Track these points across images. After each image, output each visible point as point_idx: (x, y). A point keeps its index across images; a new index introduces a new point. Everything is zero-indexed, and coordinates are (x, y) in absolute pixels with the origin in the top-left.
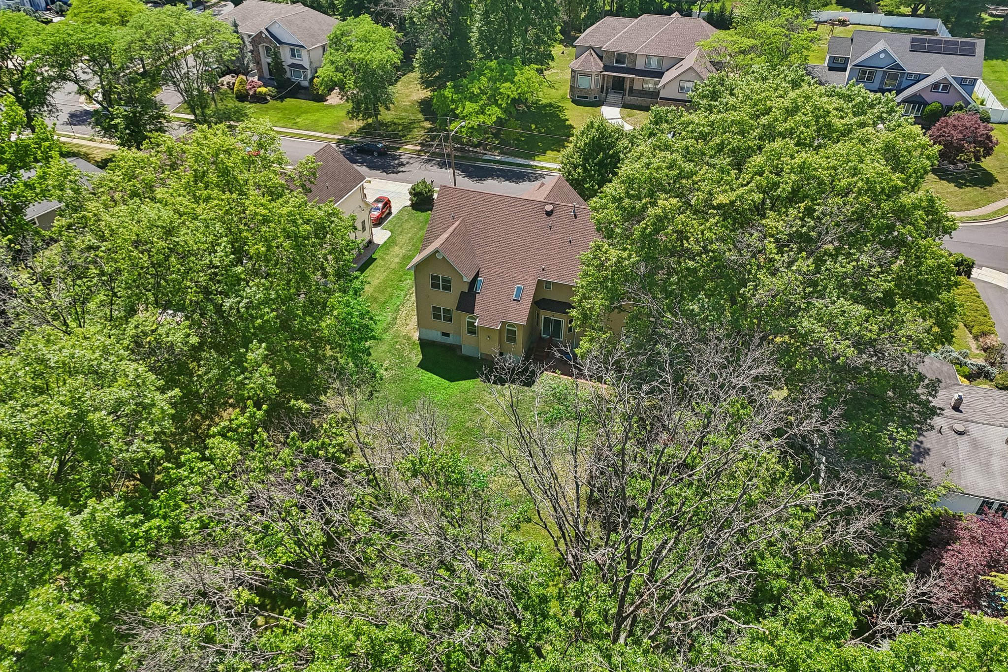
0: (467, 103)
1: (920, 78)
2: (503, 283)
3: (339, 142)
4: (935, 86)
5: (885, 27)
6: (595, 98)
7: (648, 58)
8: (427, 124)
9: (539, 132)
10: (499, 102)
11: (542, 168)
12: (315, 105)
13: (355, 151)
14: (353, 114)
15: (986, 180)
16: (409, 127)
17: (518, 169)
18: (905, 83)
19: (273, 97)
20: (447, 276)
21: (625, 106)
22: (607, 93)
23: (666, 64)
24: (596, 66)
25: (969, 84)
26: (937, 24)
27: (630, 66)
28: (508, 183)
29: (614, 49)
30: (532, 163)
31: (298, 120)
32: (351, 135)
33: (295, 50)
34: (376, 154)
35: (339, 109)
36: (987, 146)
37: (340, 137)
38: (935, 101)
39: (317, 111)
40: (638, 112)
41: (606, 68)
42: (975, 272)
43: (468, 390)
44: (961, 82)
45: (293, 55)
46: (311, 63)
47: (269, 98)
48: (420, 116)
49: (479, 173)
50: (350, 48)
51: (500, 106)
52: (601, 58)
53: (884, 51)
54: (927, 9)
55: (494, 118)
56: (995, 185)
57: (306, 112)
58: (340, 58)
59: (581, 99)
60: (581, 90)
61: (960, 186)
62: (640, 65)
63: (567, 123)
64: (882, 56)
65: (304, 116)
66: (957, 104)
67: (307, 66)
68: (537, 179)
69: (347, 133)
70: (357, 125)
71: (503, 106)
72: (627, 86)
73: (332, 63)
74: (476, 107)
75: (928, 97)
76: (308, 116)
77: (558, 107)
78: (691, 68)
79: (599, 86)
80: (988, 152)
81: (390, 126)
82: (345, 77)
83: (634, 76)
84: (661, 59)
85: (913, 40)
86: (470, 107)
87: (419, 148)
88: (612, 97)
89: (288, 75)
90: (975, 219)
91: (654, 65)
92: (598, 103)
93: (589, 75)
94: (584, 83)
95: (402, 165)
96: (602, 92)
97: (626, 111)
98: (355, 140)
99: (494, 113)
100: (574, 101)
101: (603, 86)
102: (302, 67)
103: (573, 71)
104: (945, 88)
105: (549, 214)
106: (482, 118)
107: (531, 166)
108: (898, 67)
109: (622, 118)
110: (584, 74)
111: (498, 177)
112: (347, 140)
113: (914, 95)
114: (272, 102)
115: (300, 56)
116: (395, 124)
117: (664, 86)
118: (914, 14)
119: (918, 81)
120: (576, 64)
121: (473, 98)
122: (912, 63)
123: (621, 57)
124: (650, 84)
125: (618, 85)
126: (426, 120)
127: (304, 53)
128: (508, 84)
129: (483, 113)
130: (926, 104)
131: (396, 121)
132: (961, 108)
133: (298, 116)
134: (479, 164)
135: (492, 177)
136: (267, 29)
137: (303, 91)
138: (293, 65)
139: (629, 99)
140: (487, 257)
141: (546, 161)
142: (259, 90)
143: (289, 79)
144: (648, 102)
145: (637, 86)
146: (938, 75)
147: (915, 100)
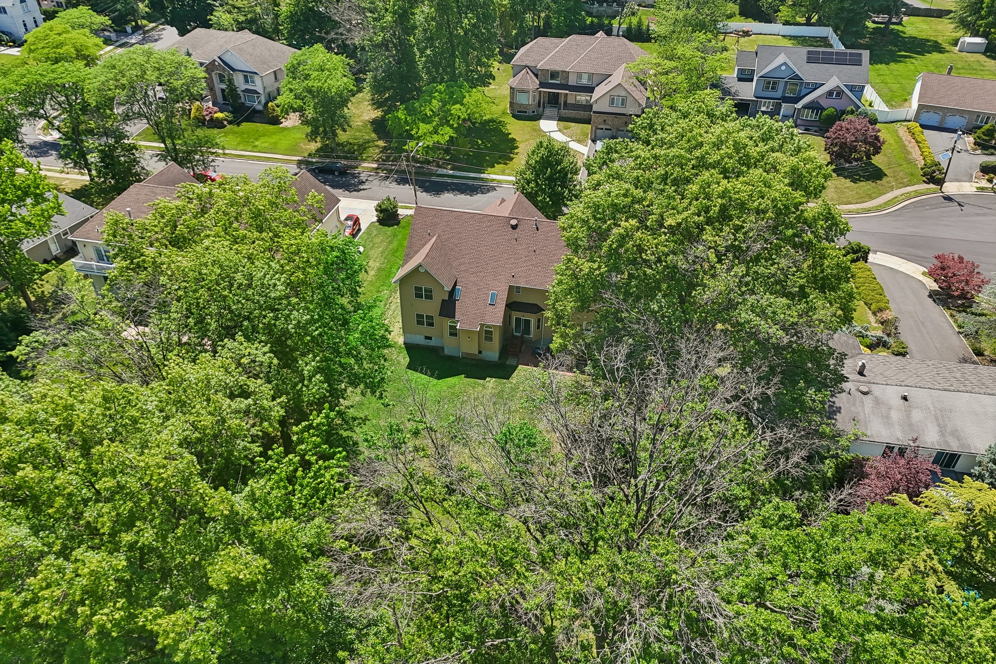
0: (421, 124)
1: (817, 86)
2: (479, 290)
3: (300, 163)
4: (830, 93)
5: (784, 36)
6: (533, 112)
7: (579, 75)
8: (381, 143)
9: (486, 146)
10: (451, 122)
11: (493, 180)
12: (271, 127)
13: (317, 171)
14: (312, 136)
15: (877, 175)
16: (363, 147)
17: (470, 182)
18: (804, 92)
19: (230, 123)
20: (429, 287)
21: (561, 119)
22: (544, 108)
23: (596, 80)
24: (533, 83)
25: (858, 90)
26: (827, 32)
27: (564, 82)
28: (463, 196)
29: (548, 67)
30: (482, 176)
31: (257, 143)
32: (310, 155)
33: (248, 76)
34: (336, 173)
35: (295, 131)
36: (876, 145)
37: (300, 158)
38: (831, 106)
39: (274, 133)
40: (573, 124)
41: (542, 85)
42: (871, 257)
43: (455, 386)
44: (852, 88)
45: (247, 81)
46: (265, 88)
47: (225, 123)
48: (374, 135)
49: (436, 188)
50: (307, 77)
51: (451, 126)
52: (536, 75)
53: (785, 64)
54: (819, 18)
55: (447, 138)
56: (885, 179)
57: (263, 135)
58: (298, 86)
59: (520, 114)
60: (521, 105)
61: (854, 181)
62: (572, 81)
63: (510, 136)
64: (783, 68)
65: (262, 139)
66: (849, 109)
67: (260, 91)
68: (488, 191)
69: (306, 155)
70: (314, 146)
71: (455, 126)
72: (562, 100)
73: (291, 91)
74: (430, 127)
75: (824, 103)
76: (266, 139)
77: (500, 122)
78: (619, 84)
79: (537, 101)
80: (877, 150)
81: (346, 146)
82: (304, 103)
83: (567, 92)
84: (591, 76)
85: (809, 52)
86: (424, 128)
87: (375, 166)
88: (548, 111)
89: (243, 100)
90: (869, 210)
91: (585, 81)
92: (536, 118)
93: (527, 92)
94: (523, 99)
95: (362, 183)
96: (539, 106)
97: (562, 124)
98: (314, 160)
99: (447, 133)
100: (514, 116)
101: (539, 102)
102: (256, 92)
103: (511, 88)
104: (838, 94)
105: (514, 227)
106: (436, 138)
107: (482, 179)
108: (797, 77)
109: (560, 130)
110: (522, 91)
111: (453, 190)
112: (306, 161)
113: (813, 102)
114: (229, 127)
115: (253, 82)
116: (351, 144)
117: (596, 101)
118: (808, 23)
119: (815, 89)
120: (514, 82)
122: (809, 73)
123: (554, 75)
124: (582, 98)
125: (553, 100)
126: (380, 139)
127: (257, 79)
128: (458, 106)
129: (436, 132)
130: (823, 109)
131: (351, 141)
132: (852, 112)
133: (257, 139)
134: (434, 179)
135: (448, 191)
136: (219, 58)
137: (258, 115)
138: (246, 91)
139: (564, 112)
140: (462, 268)
141: (495, 173)
142: (216, 115)
143: (243, 103)
144: (582, 114)
145: (570, 100)
146: (832, 83)
147: (814, 106)
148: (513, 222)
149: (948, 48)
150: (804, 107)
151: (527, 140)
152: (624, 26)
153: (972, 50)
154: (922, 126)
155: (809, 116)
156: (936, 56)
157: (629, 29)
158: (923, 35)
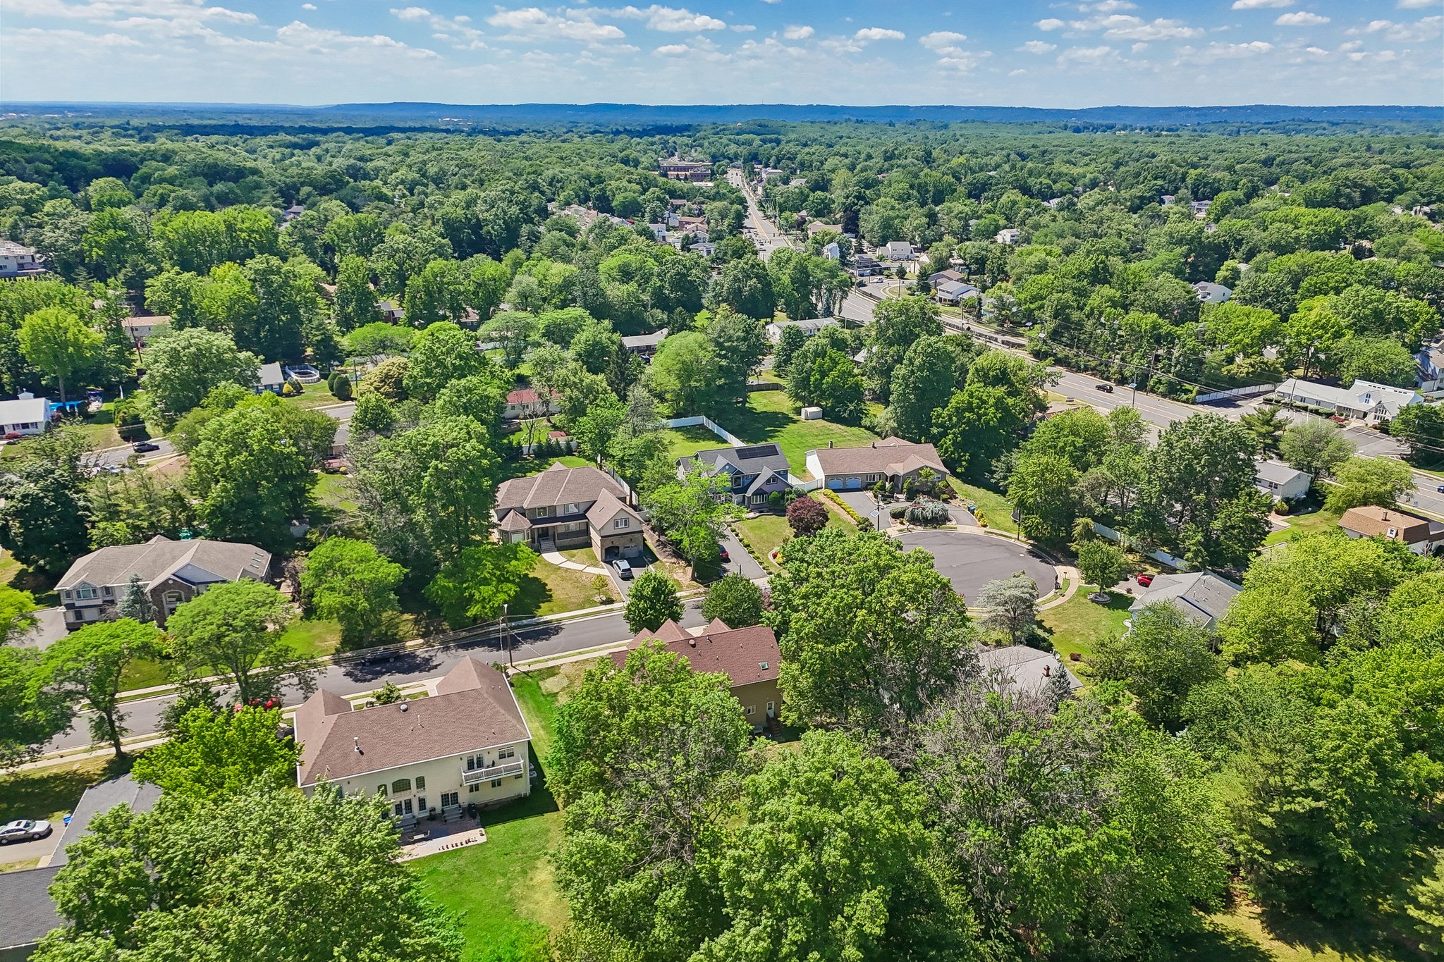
1: (754, 476)
3: (336, 661)
4: (768, 481)
5: (670, 429)
7: (566, 507)
8: (408, 617)
11: (551, 620)
13: (366, 663)
16: (392, 625)
17: (536, 628)
18: (748, 482)
21: (560, 549)
22: (540, 542)
23: (584, 507)
24: (525, 524)
25: (784, 474)
26: (703, 419)
27: (552, 515)
29: (532, 505)
30: (539, 619)
32: (338, 650)
34: (392, 659)
37: (331, 657)
38: (772, 490)
40: (575, 551)
41: (534, 522)
44: (779, 473)
52: (524, 514)
53: (728, 465)
62: (560, 513)
63: (530, 576)
66: (787, 490)
69: (334, 651)
70: (335, 640)
72: (554, 533)
75: (766, 488)
83: (558, 523)
84: (577, 504)
85: (737, 451)
87: (422, 640)
88: (544, 545)
91: (573, 510)
92: (539, 552)
93: (522, 531)
95: (428, 660)
96: (535, 542)
98: (349, 654)
101: (533, 538)
103: (504, 532)
104: (773, 480)
105: (694, 646)
107: (541, 622)
108: (738, 471)
109: (567, 560)
110: (517, 532)
111: (525, 640)
112: (341, 657)
113: (758, 490)
117: (603, 528)
119: (756, 479)
121: (486, 582)
122: (746, 467)
123: (542, 510)
124: (573, 525)
125: (544, 534)
126: (402, 613)
130: (767, 493)
132: (790, 492)
134: (494, 636)
136: (175, 574)
139: (560, 542)
144: (576, 540)
145: (561, 530)
146: (766, 473)
147: (759, 492)
148: (692, 642)
149: (796, 417)
150: (754, 494)
151: (547, 577)
152: (534, 444)
153: (814, 417)
154: (835, 491)
155: (758, 501)
156: (791, 426)
157: (540, 446)
158: (770, 409)
